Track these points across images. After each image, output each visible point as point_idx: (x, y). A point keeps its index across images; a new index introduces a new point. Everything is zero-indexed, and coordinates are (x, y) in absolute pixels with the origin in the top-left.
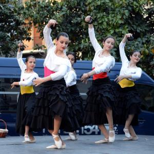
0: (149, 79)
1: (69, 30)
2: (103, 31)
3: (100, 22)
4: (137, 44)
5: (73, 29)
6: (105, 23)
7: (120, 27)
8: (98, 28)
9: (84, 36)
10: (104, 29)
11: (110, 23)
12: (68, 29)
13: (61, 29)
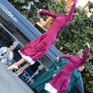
0: (82, 88)
2: (81, 47)
4: (91, 67)
5: (69, 34)
7: (91, 52)
9: (71, 42)
12: (66, 32)
13: (63, 29)
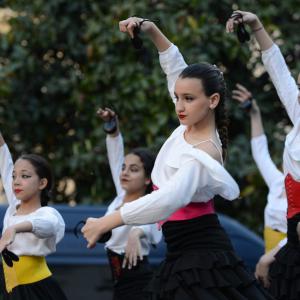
1: (36, 116)
3: (127, 90)
6: (141, 95)
8: (122, 107)
10: (137, 112)
11: (157, 92)
